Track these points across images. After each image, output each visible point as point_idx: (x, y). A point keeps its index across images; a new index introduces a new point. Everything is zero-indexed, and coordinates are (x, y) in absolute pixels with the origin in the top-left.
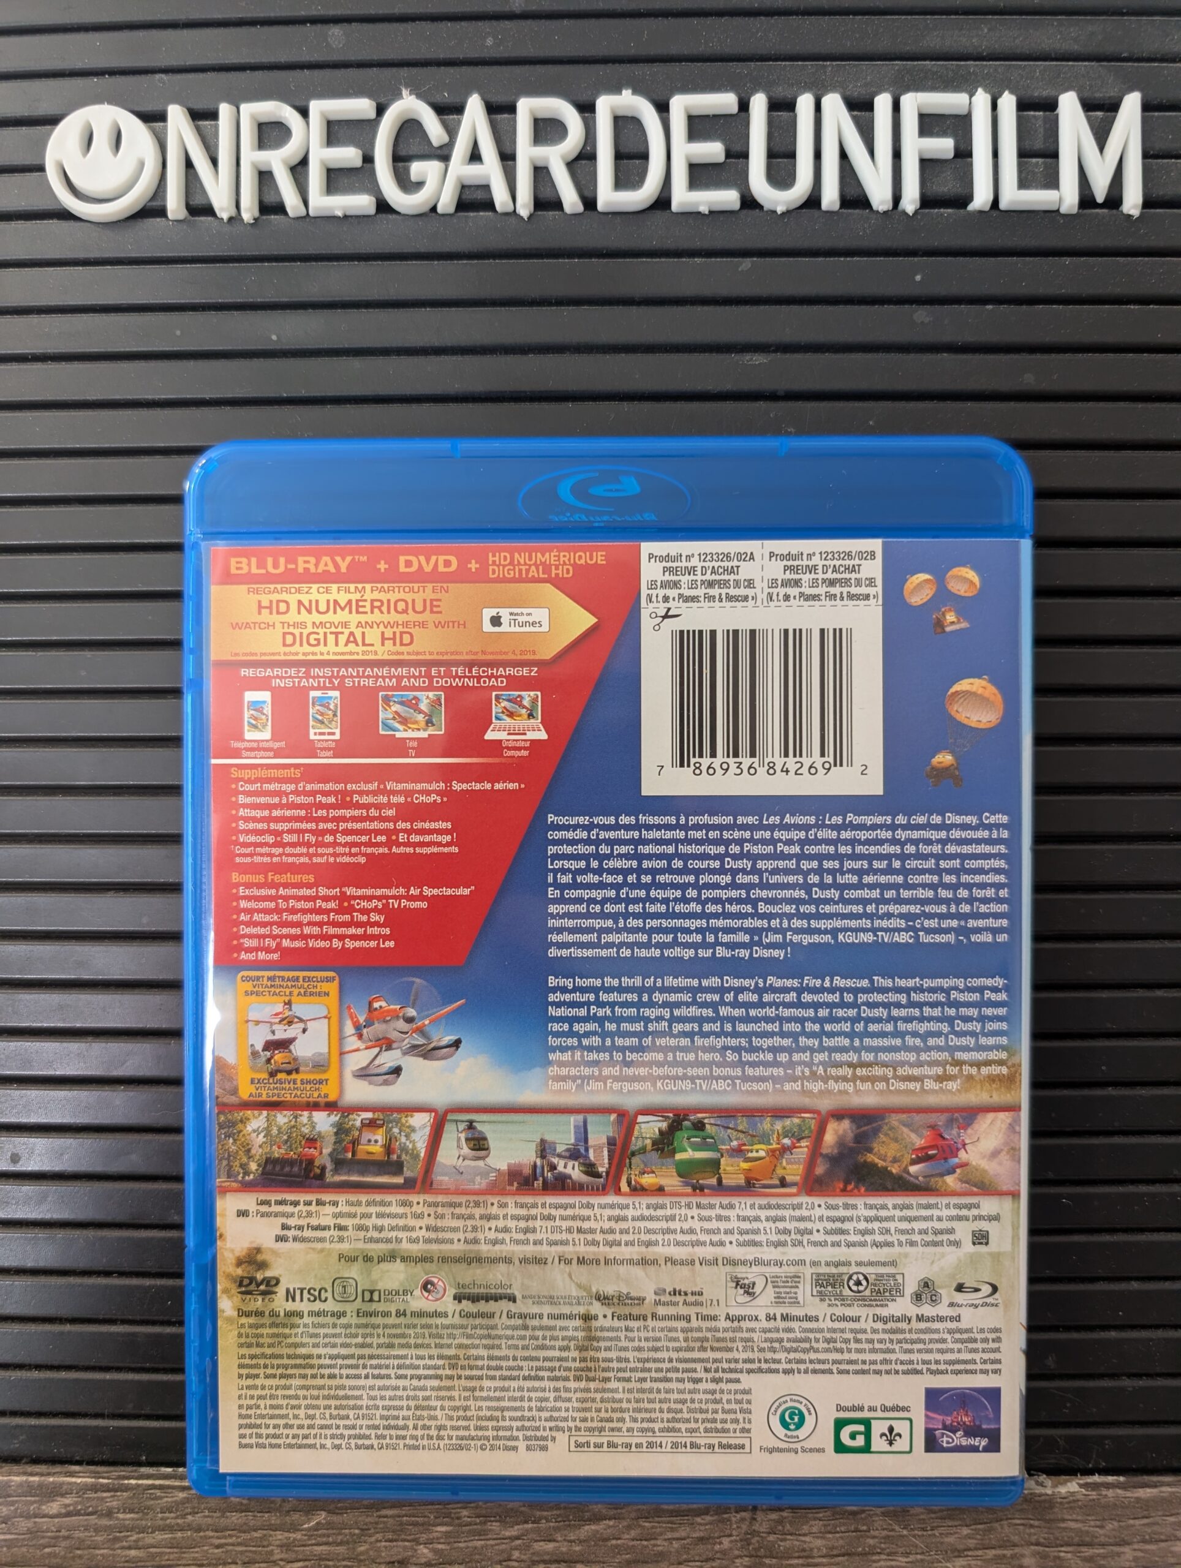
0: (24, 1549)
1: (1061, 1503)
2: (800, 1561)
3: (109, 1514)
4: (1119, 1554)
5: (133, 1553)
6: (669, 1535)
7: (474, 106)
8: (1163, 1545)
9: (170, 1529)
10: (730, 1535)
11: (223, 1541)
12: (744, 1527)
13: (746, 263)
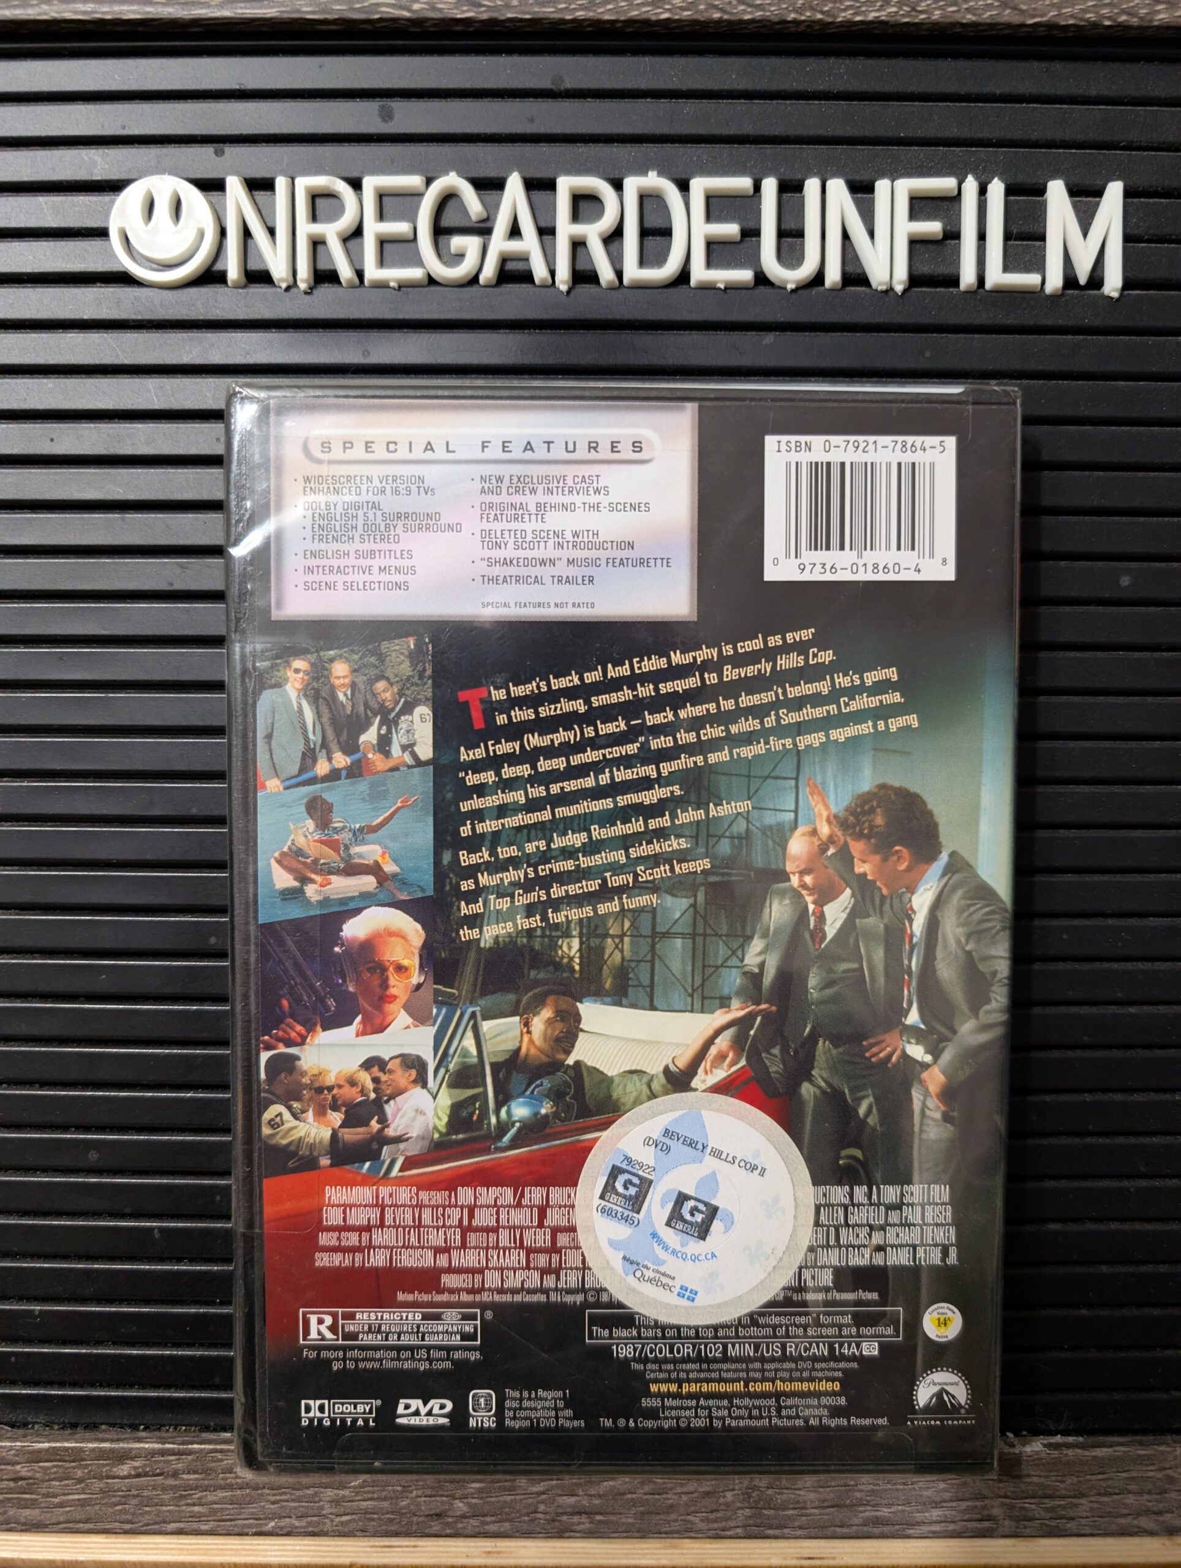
0: (97, 1507)
1: (1027, 1461)
2: (795, 1512)
3: (175, 1474)
4: (1076, 1505)
5: (197, 1509)
6: (679, 1490)
7: (514, 184)
8: (1116, 1497)
9: (230, 1487)
10: (733, 1490)
11: (278, 1498)
12: (746, 1483)
13: (769, 338)
